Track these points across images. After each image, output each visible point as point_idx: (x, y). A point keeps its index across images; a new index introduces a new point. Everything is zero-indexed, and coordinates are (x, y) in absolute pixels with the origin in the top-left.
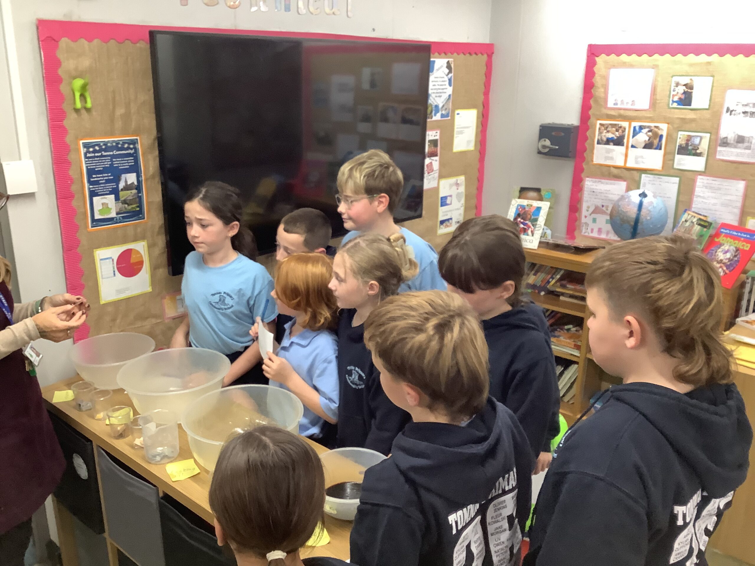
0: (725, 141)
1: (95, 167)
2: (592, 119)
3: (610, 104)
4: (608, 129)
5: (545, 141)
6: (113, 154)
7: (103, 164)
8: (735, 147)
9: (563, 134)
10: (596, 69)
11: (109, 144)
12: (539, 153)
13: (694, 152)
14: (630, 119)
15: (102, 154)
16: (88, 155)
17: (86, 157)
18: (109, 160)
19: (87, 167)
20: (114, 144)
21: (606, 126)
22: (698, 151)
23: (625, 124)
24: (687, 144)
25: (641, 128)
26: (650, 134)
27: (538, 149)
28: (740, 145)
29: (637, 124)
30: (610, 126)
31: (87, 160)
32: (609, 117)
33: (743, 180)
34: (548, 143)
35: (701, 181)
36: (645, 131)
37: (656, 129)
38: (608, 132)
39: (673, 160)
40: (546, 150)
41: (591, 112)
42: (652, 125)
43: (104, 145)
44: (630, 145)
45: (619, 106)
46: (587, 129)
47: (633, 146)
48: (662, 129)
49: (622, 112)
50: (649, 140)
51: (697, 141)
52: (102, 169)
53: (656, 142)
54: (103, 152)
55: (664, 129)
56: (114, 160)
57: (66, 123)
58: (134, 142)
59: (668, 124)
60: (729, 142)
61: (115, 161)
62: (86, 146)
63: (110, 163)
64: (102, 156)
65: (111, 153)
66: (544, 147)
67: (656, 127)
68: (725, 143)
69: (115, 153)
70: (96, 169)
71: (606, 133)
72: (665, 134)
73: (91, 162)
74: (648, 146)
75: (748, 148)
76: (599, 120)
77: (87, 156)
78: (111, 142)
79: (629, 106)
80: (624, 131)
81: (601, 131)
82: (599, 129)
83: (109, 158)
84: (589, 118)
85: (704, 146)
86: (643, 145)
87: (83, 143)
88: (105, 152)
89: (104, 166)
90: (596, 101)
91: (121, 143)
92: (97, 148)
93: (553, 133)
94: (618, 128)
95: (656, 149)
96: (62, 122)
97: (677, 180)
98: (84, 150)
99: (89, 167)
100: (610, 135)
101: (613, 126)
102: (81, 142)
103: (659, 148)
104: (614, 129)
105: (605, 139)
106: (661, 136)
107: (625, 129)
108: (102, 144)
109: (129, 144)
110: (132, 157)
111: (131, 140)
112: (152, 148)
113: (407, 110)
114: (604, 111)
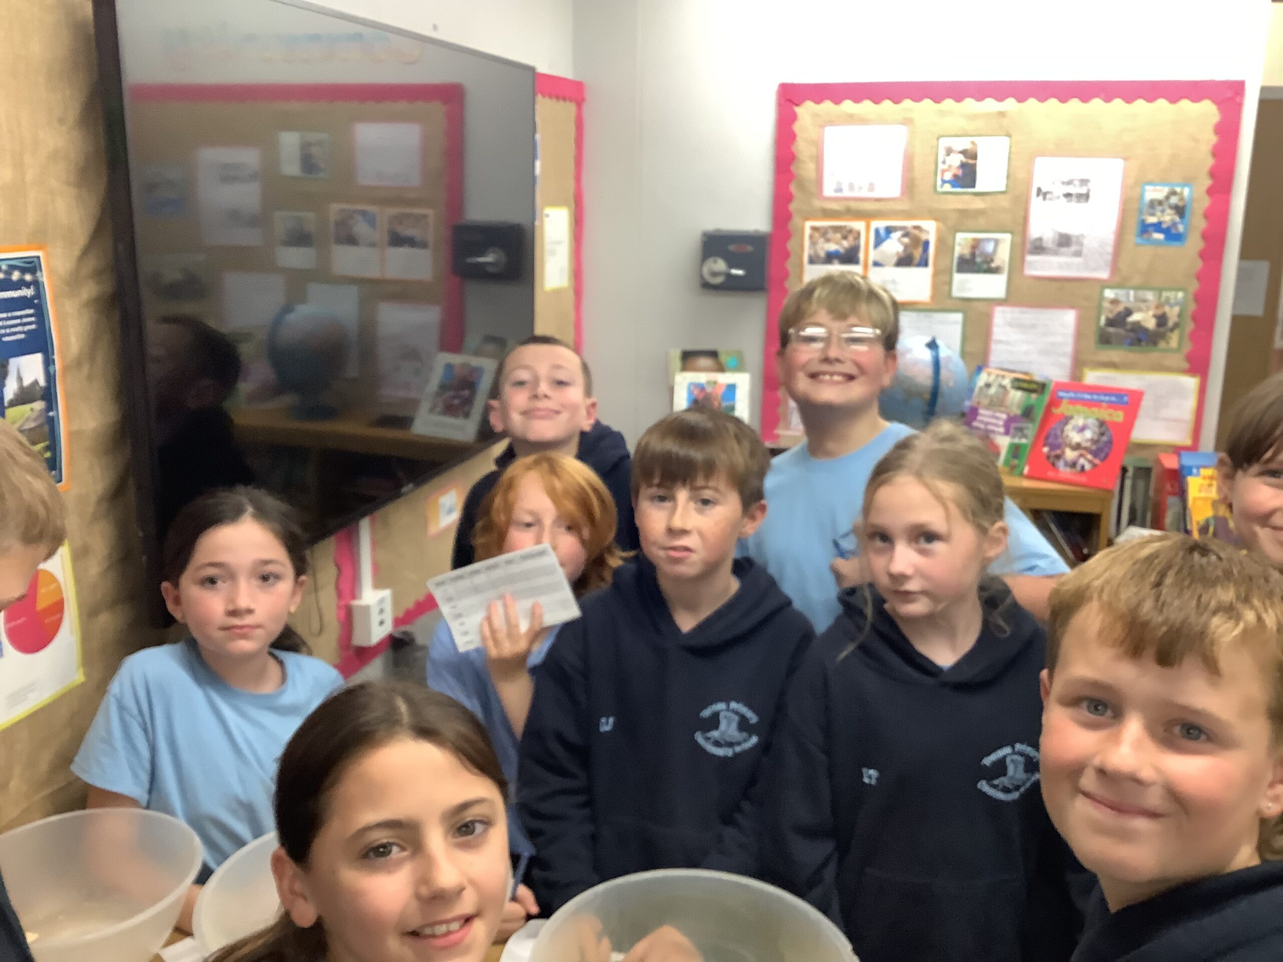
0: (1038, 244)
2: (796, 220)
3: (828, 190)
4: (828, 236)
5: (716, 262)
8: (1056, 253)
9: (750, 248)
10: (797, 127)
12: (707, 286)
13: (985, 266)
14: (866, 216)
21: (822, 231)
22: (993, 265)
23: (858, 225)
24: (973, 255)
25: (889, 230)
26: (906, 240)
27: (702, 277)
28: (1064, 250)
29: (881, 224)
30: (830, 230)
32: (827, 214)
33: (1072, 307)
34: (720, 265)
35: (1001, 316)
36: (896, 235)
37: (916, 232)
38: (828, 240)
39: (950, 283)
40: (719, 280)
41: (793, 207)
42: (909, 224)
44: (870, 262)
45: (846, 193)
46: (787, 236)
47: (876, 264)
48: (928, 232)
49: (853, 205)
50: (905, 250)
51: (990, 247)
53: (917, 253)
55: (930, 229)
59: (936, 220)
60: (1045, 245)
66: (715, 274)
67: (917, 228)
68: (1039, 248)
71: (823, 243)
72: (932, 239)
74: (905, 261)
75: (1078, 254)
76: (807, 219)
79: (865, 194)
80: (857, 238)
81: (814, 239)
82: (811, 237)
84: (789, 217)
85: (1003, 256)
86: (895, 260)
90: (802, 187)
93: (732, 248)
94: (846, 233)
95: (919, 265)
97: (958, 317)
100: (832, 247)
101: (837, 229)
103: (924, 263)
104: (838, 236)
105: (822, 254)
106: (926, 244)
107: (859, 234)
109: (23, 270)
110: (30, 308)
111: (25, 260)
112: (73, 282)
113: (399, 219)
114: (818, 204)
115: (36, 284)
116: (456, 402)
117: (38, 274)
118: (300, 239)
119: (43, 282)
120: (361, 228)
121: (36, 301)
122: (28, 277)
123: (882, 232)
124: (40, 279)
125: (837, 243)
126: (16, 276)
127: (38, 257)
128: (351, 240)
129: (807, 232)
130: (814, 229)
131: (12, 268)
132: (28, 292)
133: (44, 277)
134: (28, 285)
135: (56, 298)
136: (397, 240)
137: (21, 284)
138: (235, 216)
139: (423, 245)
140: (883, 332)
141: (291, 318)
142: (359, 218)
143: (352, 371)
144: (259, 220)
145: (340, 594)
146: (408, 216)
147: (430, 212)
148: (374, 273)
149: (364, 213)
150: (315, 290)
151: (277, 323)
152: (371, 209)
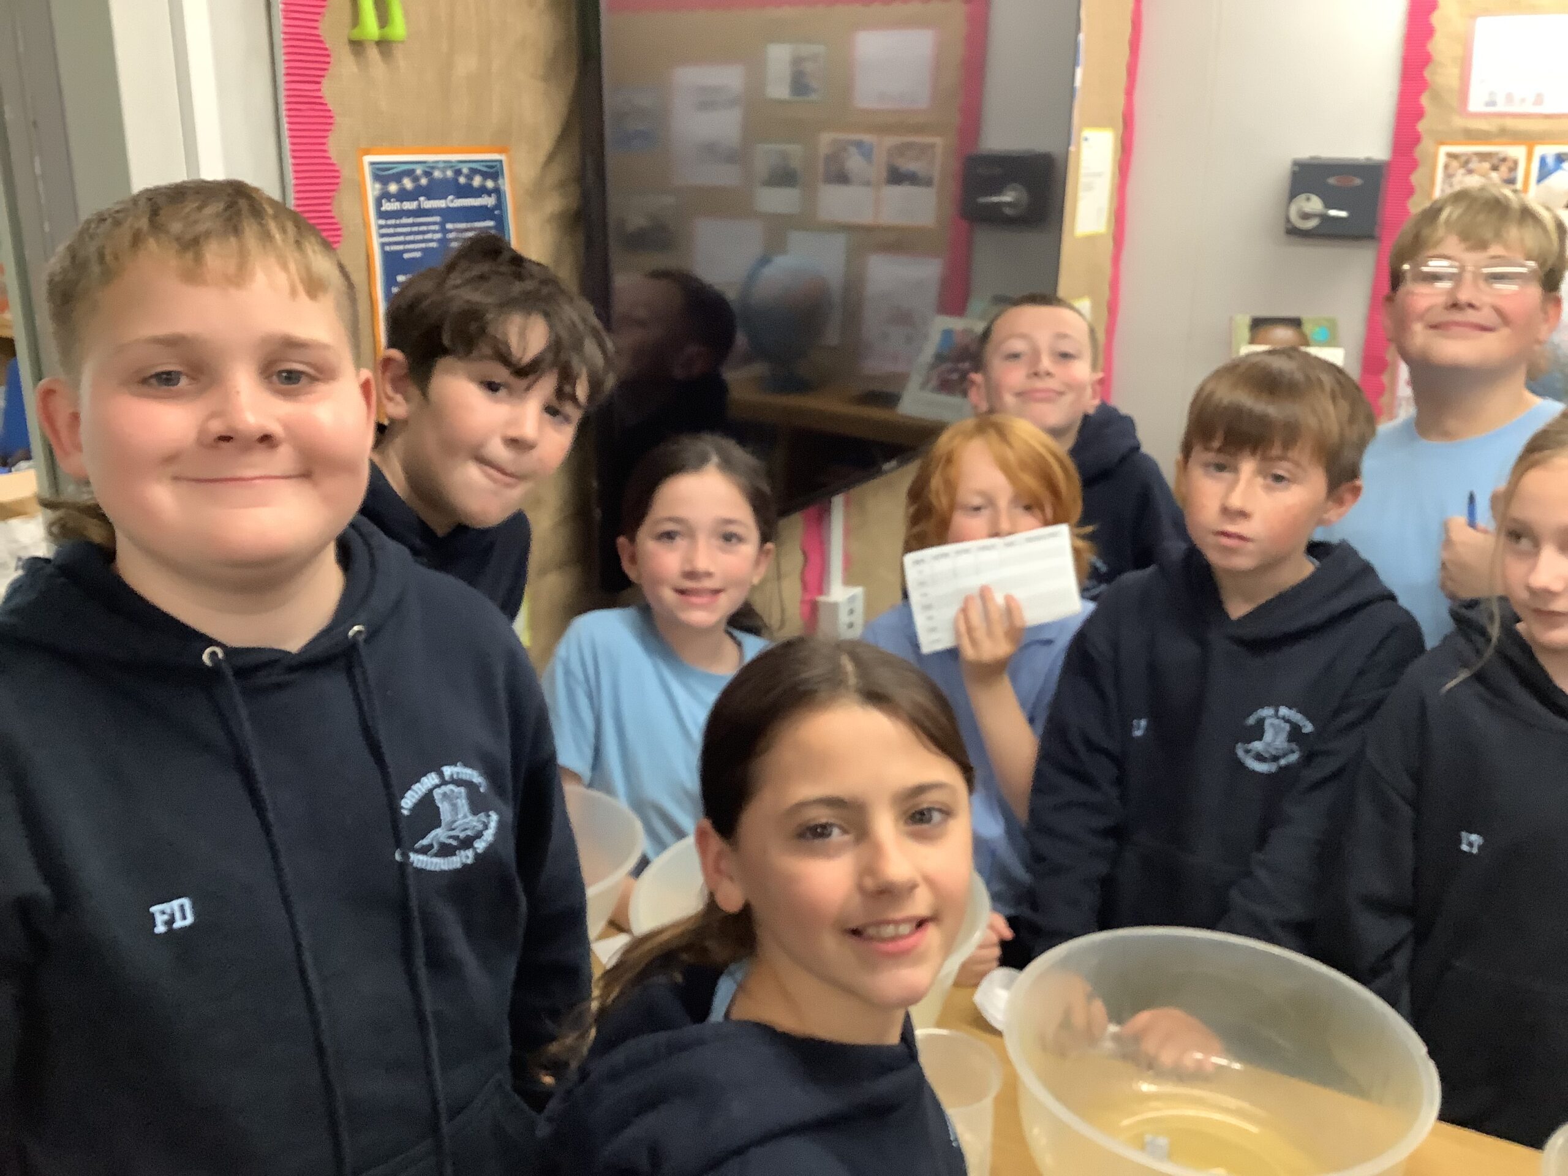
1: (401, 247)
2: (1426, 145)
3: (1476, 104)
4: (1472, 166)
5: (1308, 199)
6: (448, 208)
7: (420, 237)
9: (1358, 181)
10: (1436, 19)
11: (437, 174)
12: (1293, 232)
14: (1529, 139)
15: (419, 205)
16: (387, 206)
17: (382, 215)
18: (436, 227)
19: (383, 245)
20: (449, 174)
21: (1463, 159)
23: (1517, 152)
25: (1560, 159)
27: (1288, 220)
29: (1550, 151)
30: (1475, 159)
31: (382, 222)
32: (1471, 136)
34: (1315, 204)
38: (1470, 172)
40: (1312, 224)
41: (1422, 126)
43: (427, 174)
45: (1500, 108)
46: (1414, 165)
49: (1510, 123)
52: (418, 255)
54: (422, 199)
56: (449, 226)
57: (329, 90)
58: (493, 171)
61: (451, 231)
62: (382, 174)
63: (438, 236)
64: (421, 212)
65: (441, 204)
66: (1306, 216)
69: (451, 205)
70: (406, 256)
71: (1464, 175)
73: (391, 231)
76: (1442, 143)
77: (383, 209)
78: (441, 165)
79: (1529, 108)
80: (1514, 168)
81: (1451, 171)
82: (1446, 167)
83: (437, 219)
84: (1417, 139)
86: (1565, 200)
87: (372, 164)
88: (429, 198)
89: (423, 245)
90: (1437, 98)
91: (465, 171)
92: (408, 183)
93: (1332, 181)
94: (1497, 163)
96: (315, 87)
98: (373, 189)
99: (387, 248)
101: (1483, 157)
102: (368, 159)
104: (1486, 165)
107: (1516, 163)
108: (419, 172)
109: (485, 175)
110: (492, 220)
111: (488, 164)
112: (536, 193)
113: (902, 150)
114: (1459, 122)
115: (497, 192)
116: (955, 376)
117: (500, 181)
118: (784, 177)
119: (505, 192)
120: (854, 163)
121: (496, 212)
122: (490, 184)
123: (1550, 161)
124: (502, 187)
125: (1484, 175)
126: (477, 181)
127: (501, 161)
128: (842, 178)
129: (1442, 160)
130: (1452, 156)
131: (474, 172)
132: (489, 201)
133: (506, 185)
134: (489, 193)
135: (517, 210)
136: (897, 177)
137: (482, 191)
138: (711, 151)
139: (928, 183)
140: (1542, 265)
141: (768, 271)
142: (853, 150)
143: (832, 337)
144: (738, 156)
145: (805, 586)
146: (909, 146)
147: (938, 140)
148: (866, 218)
149: (859, 144)
150: (795, 238)
151: (752, 277)
152: (867, 138)
